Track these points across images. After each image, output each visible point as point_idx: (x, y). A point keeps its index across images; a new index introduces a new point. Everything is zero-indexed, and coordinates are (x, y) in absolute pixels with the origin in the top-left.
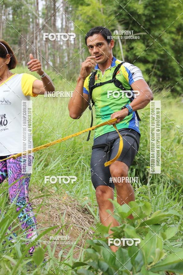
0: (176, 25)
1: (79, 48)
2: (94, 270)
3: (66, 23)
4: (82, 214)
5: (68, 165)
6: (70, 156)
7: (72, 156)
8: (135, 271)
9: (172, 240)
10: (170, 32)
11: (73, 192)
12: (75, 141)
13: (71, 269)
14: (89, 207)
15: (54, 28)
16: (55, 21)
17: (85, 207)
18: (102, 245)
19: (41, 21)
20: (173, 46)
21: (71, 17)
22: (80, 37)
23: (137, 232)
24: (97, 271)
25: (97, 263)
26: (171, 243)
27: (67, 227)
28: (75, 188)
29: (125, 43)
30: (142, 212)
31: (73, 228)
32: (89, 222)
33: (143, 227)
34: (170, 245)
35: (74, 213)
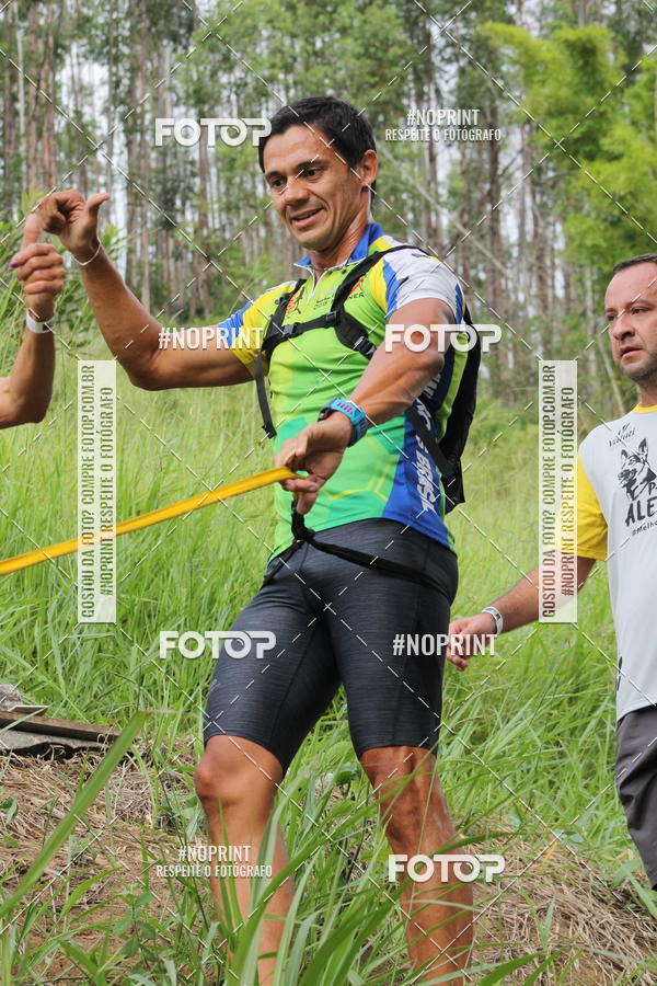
3: (536, 225)
4: (613, 913)
5: (559, 735)
6: (565, 704)
7: (571, 701)
11: (580, 831)
12: (582, 647)
14: (637, 887)
15: (492, 244)
16: (495, 217)
17: (624, 886)
19: (446, 219)
21: (555, 201)
22: (588, 275)
27: (561, 960)
28: (586, 818)
31: (583, 962)
32: (639, 940)
35: (584, 909)
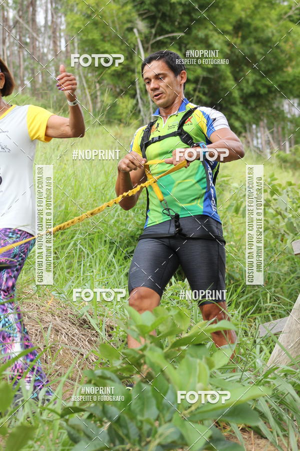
0: (233, 19)
2: (97, 419)
3: (53, 17)
4: (78, 329)
5: (56, 249)
6: (59, 235)
7: (62, 234)
8: (162, 419)
9: (223, 369)
10: (225, 32)
11: (64, 293)
12: (67, 209)
13: (59, 417)
14: (89, 317)
15: (33, 25)
16: (34, 14)
17: (83, 317)
18: (109, 379)
19: (11, 14)
20: (227, 54)
21: (61, 7)
22: (76, 40)
23: (167, 357)
24: (101, 421)
25: (101, 408)
26: (224, 375)
27: (54, 350)
28: (67, 287)
29: (150, 49)
30: (174, 325)
31: (64, 351)
32: (90, 342)
33: (177, 348)
34: (222, 378)
35: (65, 327)
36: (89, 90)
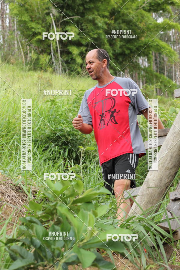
0: (109, 8)
1: (14, 31)
2: (27, 246)
4: (15, 193)
5: (3, 145)
7: (6, 135)
8: (67, 247)
9: (102, 218)
10: (104, 17)
11: (7, 171)
12: (9, 121)
13: (4, 245)
14: (22, 186)
17: (18, 185)
18: (35, 222)
20: (106, 30)
22: (15, 20)
23: (70, 210)
24: (29, 248)
25: (30, 240)
26: (102, 220)
27: (1, 205)
28: (9, 167)
29: (60, 26)
30: (74, 191)
31: (7, 206)
32: (22, 200)
33: (75, 205)
34: (101, 222)
35: (8, 191)
36: (23, 50)
